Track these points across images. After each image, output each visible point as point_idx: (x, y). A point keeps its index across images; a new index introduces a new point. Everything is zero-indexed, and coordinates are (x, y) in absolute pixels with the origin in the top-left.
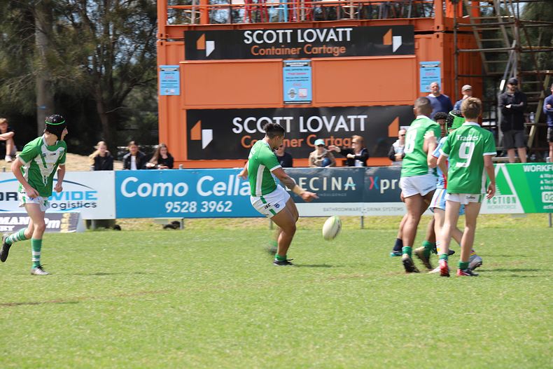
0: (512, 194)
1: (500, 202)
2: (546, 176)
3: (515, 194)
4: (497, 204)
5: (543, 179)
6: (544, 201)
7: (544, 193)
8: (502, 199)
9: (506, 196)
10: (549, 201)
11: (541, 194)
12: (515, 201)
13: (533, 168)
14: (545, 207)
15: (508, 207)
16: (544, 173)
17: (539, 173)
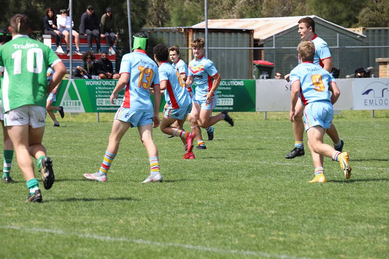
0: (78, 100)
1: (70, 105)
2: (99, 88)
3: (80, 100)
4: (69, 106)
5: (97, 90)
6: (97, 105)
7: (98, 99)
8: (72, 103)
9: (74, 101)
10: (100, 105)
11: (96, 100)
12: (80, 105)
13: (91, 83)
14: (98, 109)
15: (75, 108)
16: (98, 86)
17: (95, 86)
